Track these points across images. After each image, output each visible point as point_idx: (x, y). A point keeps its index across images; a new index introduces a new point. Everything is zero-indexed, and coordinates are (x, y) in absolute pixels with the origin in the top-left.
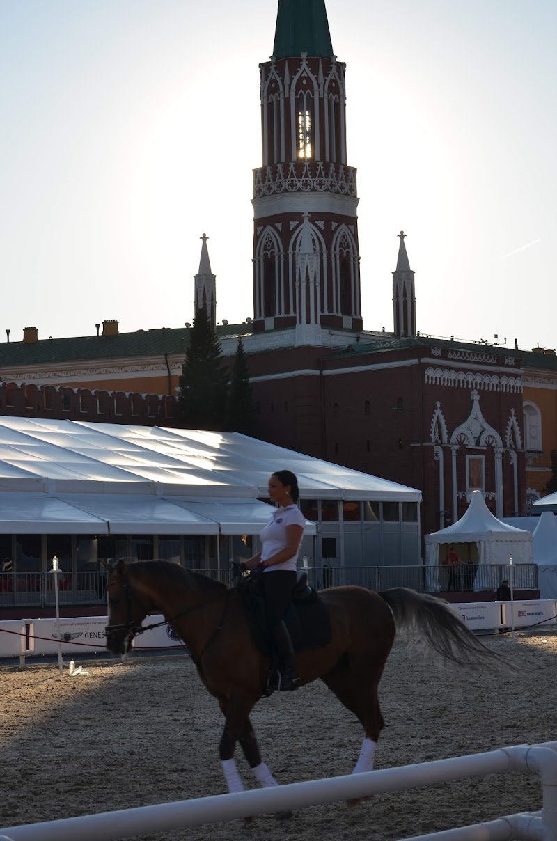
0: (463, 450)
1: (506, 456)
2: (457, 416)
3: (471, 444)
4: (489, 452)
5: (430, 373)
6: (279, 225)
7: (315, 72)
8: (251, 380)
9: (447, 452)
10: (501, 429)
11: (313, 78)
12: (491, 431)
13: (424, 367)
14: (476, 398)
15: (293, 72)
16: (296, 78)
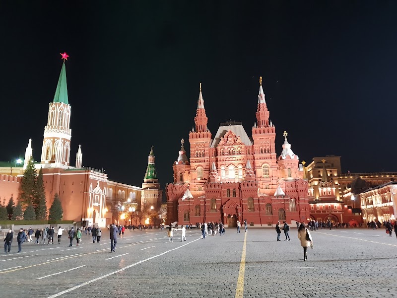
0: (95, 194)
1: (103, 196)
2: (95, 187)
3: (96, 193)
4: (100, 195)
5: (90, 176)
6: (52, 140)
7: (64, 107)
8: (43, 175)
9: (92, 194)
10: (102, 190)
11: (64, 108)
12: (101, 190)
13: (90, 175)
14: (98, 182)
15: (59, 106)
16: (60, 107)
